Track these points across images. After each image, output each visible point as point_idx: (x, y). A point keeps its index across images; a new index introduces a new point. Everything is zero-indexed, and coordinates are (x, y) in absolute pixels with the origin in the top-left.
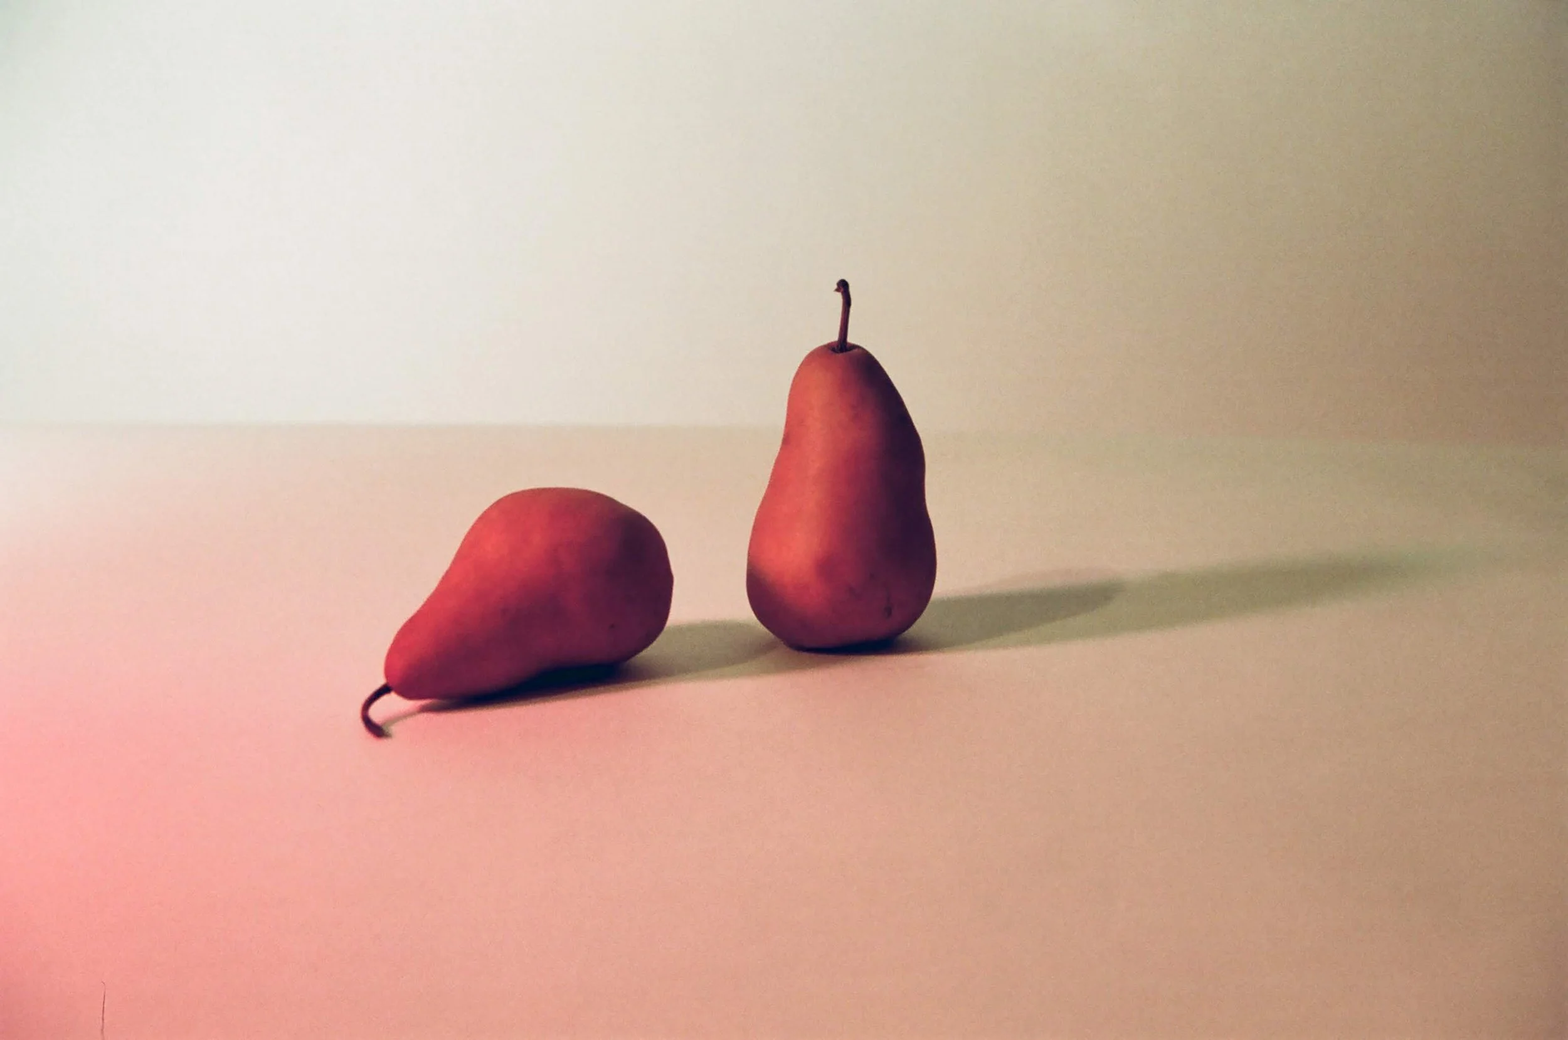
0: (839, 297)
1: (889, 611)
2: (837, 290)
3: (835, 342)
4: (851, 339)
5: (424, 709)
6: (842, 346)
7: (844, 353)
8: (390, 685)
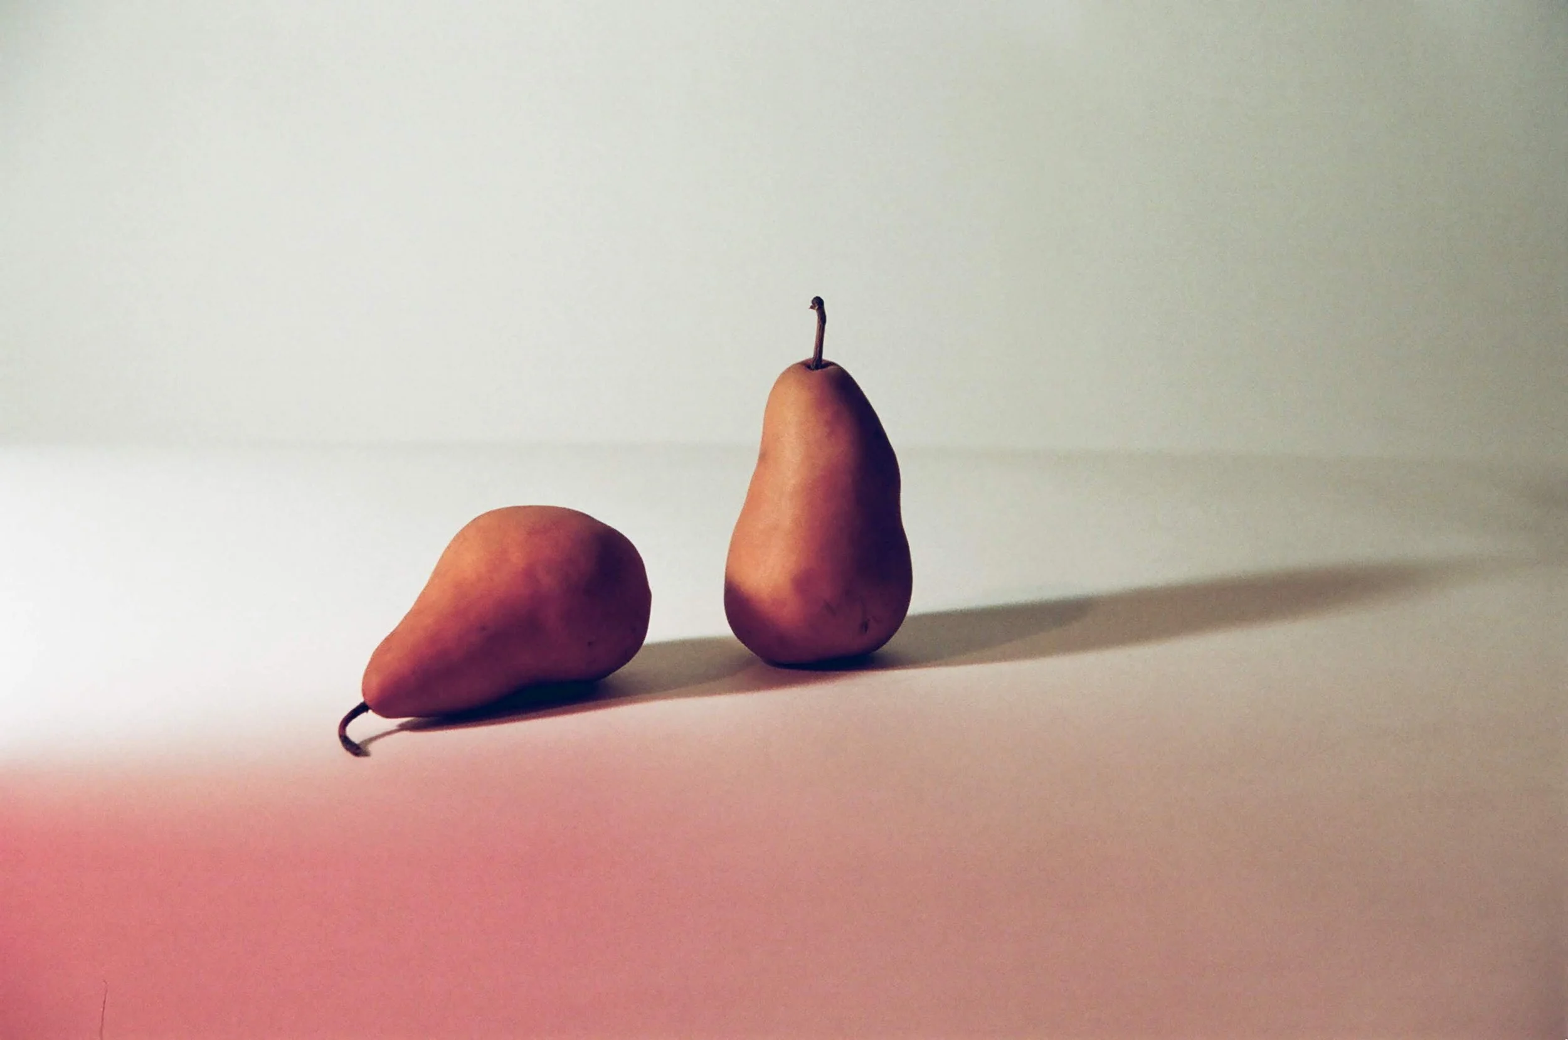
0: (814, 314)
1: (865, 626)
2: (812, 307)
3: (810, 360)
4: (826, 356)
5: (403, 728)
6: (817, 363)
7: (820, 370)
8: (368, 703)
